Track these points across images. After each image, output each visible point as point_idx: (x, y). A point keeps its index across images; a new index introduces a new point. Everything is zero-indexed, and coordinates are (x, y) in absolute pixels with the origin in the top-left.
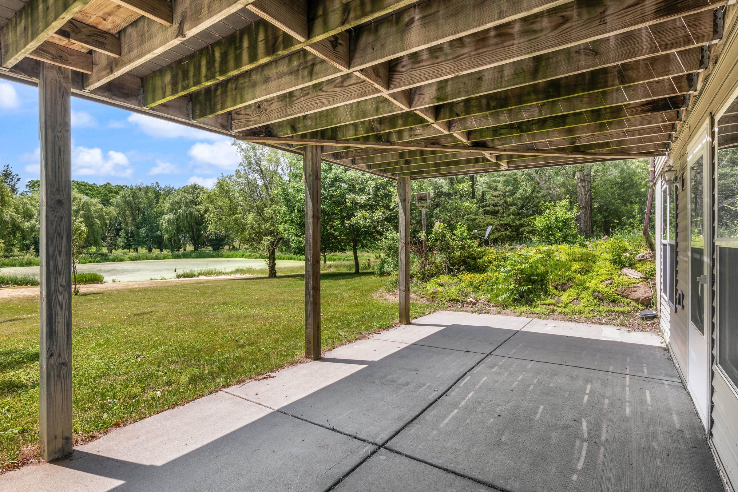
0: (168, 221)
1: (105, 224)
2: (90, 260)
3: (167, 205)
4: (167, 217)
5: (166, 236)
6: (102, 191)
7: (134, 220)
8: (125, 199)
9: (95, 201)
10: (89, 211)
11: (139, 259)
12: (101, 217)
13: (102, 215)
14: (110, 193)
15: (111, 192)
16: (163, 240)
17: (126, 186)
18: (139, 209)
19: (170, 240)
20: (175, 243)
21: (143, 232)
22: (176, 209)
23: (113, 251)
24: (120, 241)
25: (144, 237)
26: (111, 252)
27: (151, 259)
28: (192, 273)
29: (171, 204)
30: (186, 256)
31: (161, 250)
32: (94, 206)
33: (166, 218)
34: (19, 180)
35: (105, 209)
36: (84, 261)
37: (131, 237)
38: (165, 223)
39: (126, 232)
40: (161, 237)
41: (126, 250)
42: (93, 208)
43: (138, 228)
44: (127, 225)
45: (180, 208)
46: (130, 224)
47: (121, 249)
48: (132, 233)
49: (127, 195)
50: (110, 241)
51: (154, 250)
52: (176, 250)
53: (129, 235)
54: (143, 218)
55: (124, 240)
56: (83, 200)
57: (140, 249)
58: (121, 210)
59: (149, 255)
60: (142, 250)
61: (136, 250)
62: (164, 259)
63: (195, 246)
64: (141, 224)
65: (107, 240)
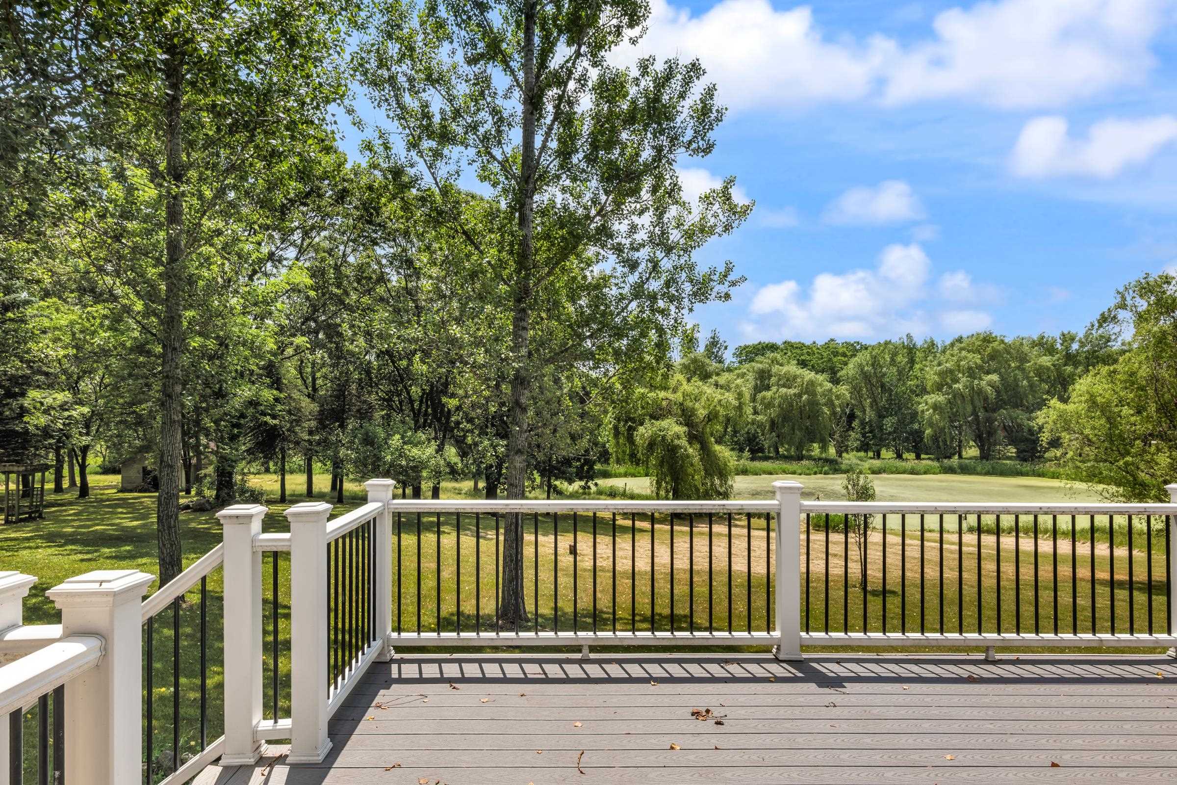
0: (936, 407)
1: (835, 413)
2: (815, 469)
3: (931, 376)
4: (934, 398)
5: (928, 431)
6: (825, 354)
7: (874, 402)
8: (862, 370)
9: (820, 377)
10: (815, 394)
11: (884, 471)
12: (830, 404)
13: (831, 400)
14: (835, 356)
15: (836, 354)
16: (922, 439)
17: (858, 343)
18: (883, 386)
19: (935, 438)
20: (943, 444)
21: (889, 423)
22: (947, 384)
23: (844, 455)
24: (854, 438)
25: (890, 433)
26: (840, 456)
27: (904, 472)
29: (940, 374)
30: (965, 470)
31: (918, 457)
32: (821, 385)
33: (929, 401)
34: (726, 348)
35: (834, 390)
36: (808, 472)
37: (870, 432)
38: (928, 410)
39: (863, 424)
40: (919, 434)
41: (862, 454)
42: (819, 390)
43: (881, 417)
44: (864, 411)
45: (957, 381)
46: (868, 409)
47: (855, 452)
48: (871, 426)
49: (864, 363)
50: (840, 439)
51: (906, 455)
52: (945, 458)
53: (867, 429)
54: (889, 400)
55: (859, 436)
56: (807, 379)
57: (884, 453)
58: (854, 388)
59: (899, 463)
60: (887, 454)
61: (878, 455)
62: (925, 473)
63: (981, 448)
64: (887, 410)
65: (836, 436)
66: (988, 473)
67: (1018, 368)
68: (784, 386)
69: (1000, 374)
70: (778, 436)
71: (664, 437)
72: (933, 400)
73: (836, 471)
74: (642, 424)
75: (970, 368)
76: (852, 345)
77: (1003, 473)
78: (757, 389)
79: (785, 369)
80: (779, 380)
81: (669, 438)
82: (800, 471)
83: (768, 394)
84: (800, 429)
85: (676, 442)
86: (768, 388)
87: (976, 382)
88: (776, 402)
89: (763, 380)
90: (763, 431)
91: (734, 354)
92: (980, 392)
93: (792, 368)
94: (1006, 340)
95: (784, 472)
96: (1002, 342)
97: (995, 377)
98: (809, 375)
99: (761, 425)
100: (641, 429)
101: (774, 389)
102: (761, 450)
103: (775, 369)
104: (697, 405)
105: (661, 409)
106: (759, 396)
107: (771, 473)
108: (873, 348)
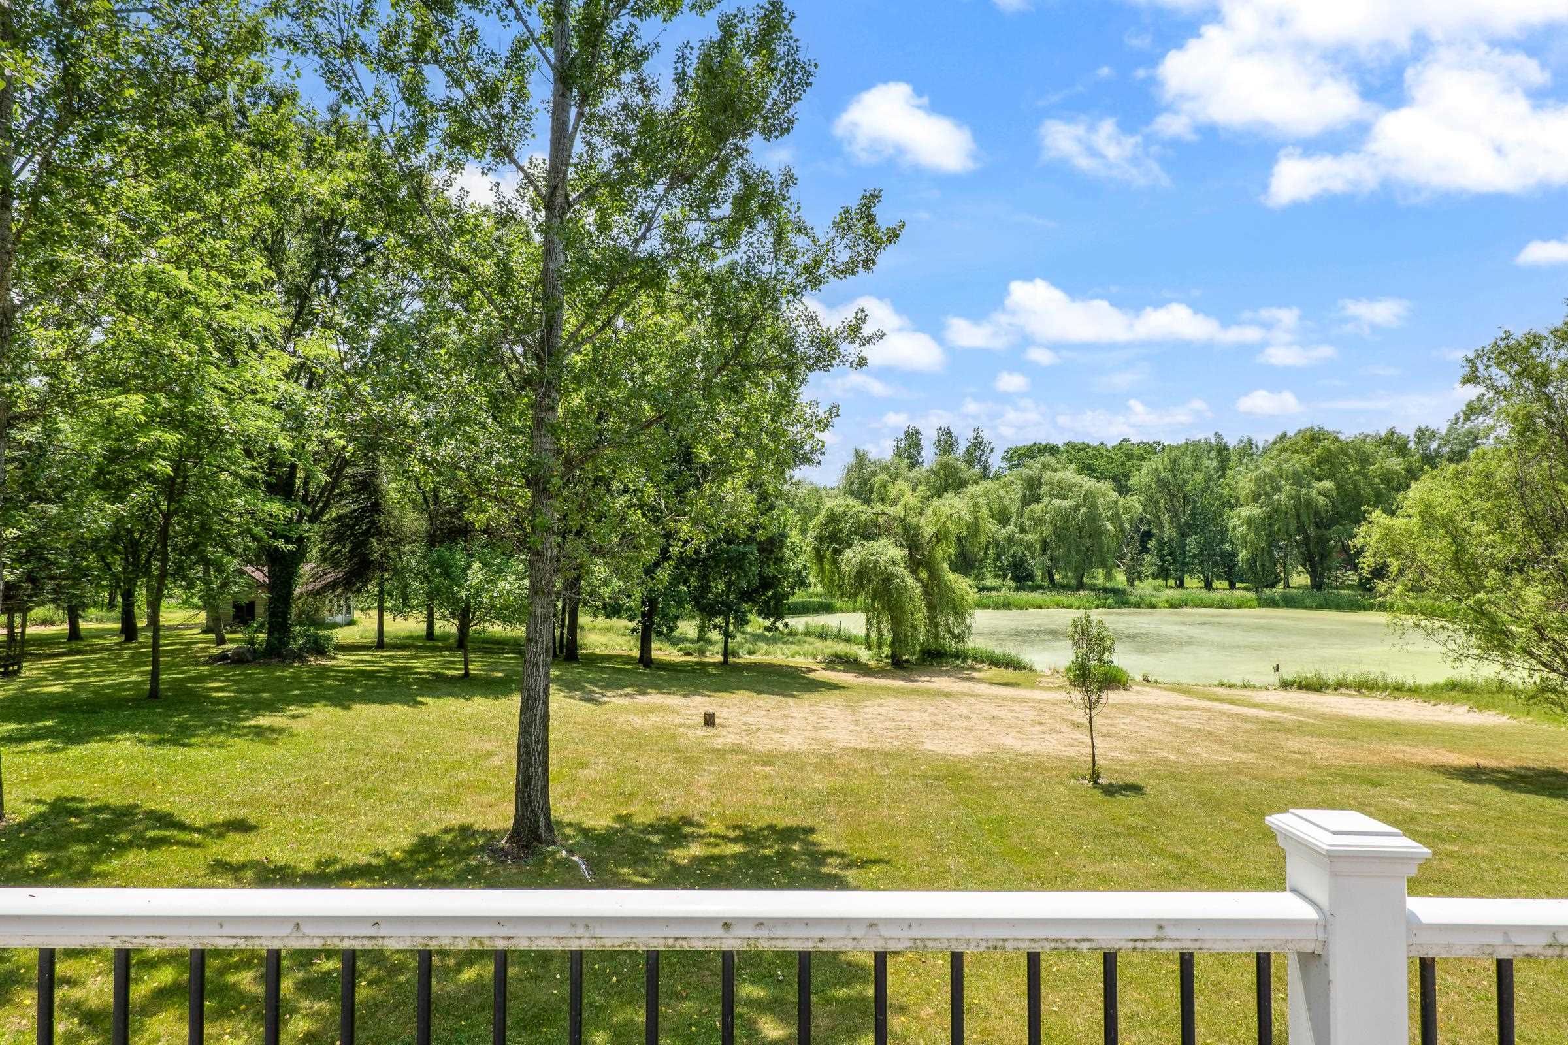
0: (1250, 521)
1: (1123, 531)
2: (1097, 602)
3: (1246, 483)
4: (1248, 511)
5: (1243, 555)
6: (1115, 457)
7: (1175, 516)
8: (1158, 476)
9: (1103, 486)
10: (1096, 507)
11: (1186, 605)
12: (1116, 518)
13: (1117, 514)
14: (1129, 460)
15: (1130, 457)
16: (1236, 563)
17: (1159, 443)
18: (1185, 496)
19: (1251, 563)
20: (1263, 570)
21: (1192, 543)
22: (1266, 493)
23: (1137, 583)
24: (1149, 562)
25: (1195, 556)
26: (1132, 585)
27: (1211, 606)
28: (1319, 677)
30: (1289, 602)
31: (1232, 586)
32: (1104, 496)
33: (1242, 514)
34: (992, 451)
35: (1121, 502)
36: (1087, 605)
37: (1170, 555)
38: (1240, 526)
39: (1161, 543)
40: (1232, 555)
41: (1160, 582)
42: (1102, 501)
43: (1184, 535)
44: (1161, 529)
45: (1278, 489)
46: (1167, 526)
47: (1150, 580)
48: (1171, 546)
49: (1161, 468)
50: (1130, 564)
51: (1216, 584)
52: (1267, 587)
53: (1166, 551)
54: (1194, 515)
55: (1155, 559)
56: (1086, 487)
57: (1187, 579)
58: (1149, 499)
59: (1206, 595)
60: (1193, 583)
61: (1180, 584)
62: (1239, 606)
63: (1313, 574)
64: (1190, 526)
65: (1127, 559)
66: (1320, 607)
67: (1359, 473)
68: (1058, 497)
69: (1335, 481)
70: (1051, 559)
71: (875, 563)
72: (1248, 513)
73: (1125, 604)
74: (850, 546)
75: (1295, 473)
76: (1151, 446)
77: (1338, 607)
78: (1025, 501)
79: (1059, 475)
80: (1052, 489)
81: (882, 564)
82: (1077, 604)
83: (1038, 507)
84: (1079, 551)
85: (891, 569)
86: (1038, 500)
87: (1304, 491)
88: (1048, 517)
89: (1032, 491)
90: (1032, 554)
91: (1003, 458)
92: (1308, 503)
93: (1069, 475)
94: (1342, 437)
95: (1058, 605)
96: (1337, 440)
97: (1328, 484)
98: (1088, 483)
99: (1030, 547)
100: (848, 553)
101: (1046, 500)
102: (1031, 577)
103: (1047, 475)
104: (923, 522)
105: (876, 527)
106: (1027, 510)
107: (1040, 607)
108: (1172, 449)
